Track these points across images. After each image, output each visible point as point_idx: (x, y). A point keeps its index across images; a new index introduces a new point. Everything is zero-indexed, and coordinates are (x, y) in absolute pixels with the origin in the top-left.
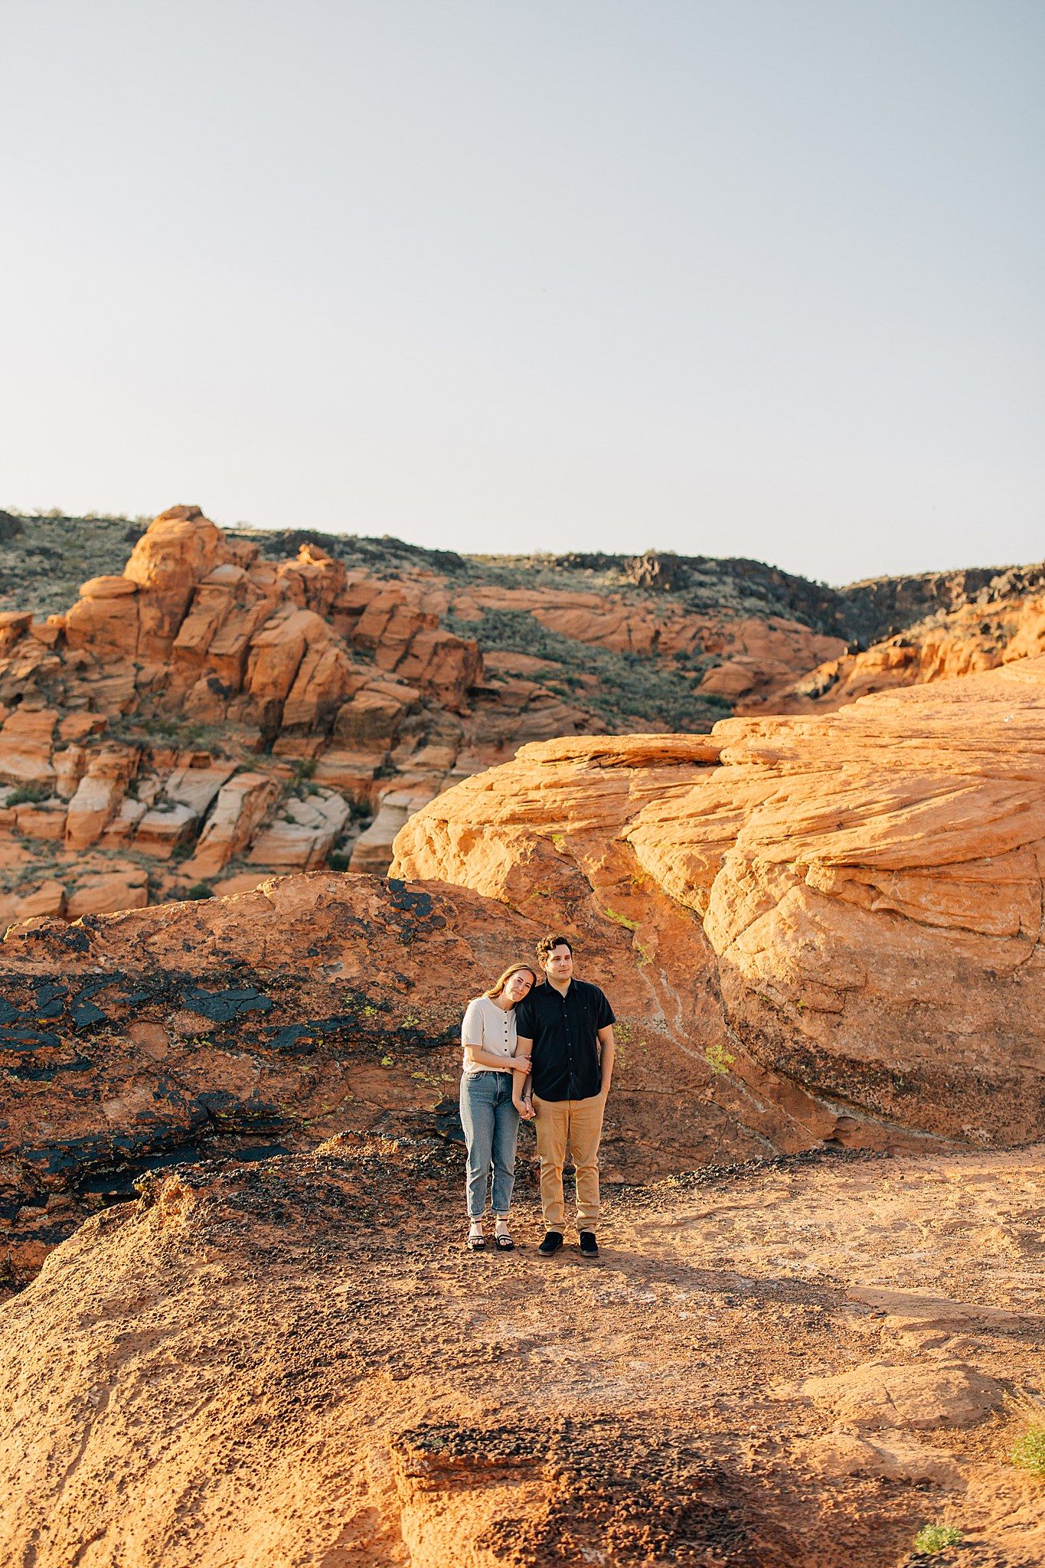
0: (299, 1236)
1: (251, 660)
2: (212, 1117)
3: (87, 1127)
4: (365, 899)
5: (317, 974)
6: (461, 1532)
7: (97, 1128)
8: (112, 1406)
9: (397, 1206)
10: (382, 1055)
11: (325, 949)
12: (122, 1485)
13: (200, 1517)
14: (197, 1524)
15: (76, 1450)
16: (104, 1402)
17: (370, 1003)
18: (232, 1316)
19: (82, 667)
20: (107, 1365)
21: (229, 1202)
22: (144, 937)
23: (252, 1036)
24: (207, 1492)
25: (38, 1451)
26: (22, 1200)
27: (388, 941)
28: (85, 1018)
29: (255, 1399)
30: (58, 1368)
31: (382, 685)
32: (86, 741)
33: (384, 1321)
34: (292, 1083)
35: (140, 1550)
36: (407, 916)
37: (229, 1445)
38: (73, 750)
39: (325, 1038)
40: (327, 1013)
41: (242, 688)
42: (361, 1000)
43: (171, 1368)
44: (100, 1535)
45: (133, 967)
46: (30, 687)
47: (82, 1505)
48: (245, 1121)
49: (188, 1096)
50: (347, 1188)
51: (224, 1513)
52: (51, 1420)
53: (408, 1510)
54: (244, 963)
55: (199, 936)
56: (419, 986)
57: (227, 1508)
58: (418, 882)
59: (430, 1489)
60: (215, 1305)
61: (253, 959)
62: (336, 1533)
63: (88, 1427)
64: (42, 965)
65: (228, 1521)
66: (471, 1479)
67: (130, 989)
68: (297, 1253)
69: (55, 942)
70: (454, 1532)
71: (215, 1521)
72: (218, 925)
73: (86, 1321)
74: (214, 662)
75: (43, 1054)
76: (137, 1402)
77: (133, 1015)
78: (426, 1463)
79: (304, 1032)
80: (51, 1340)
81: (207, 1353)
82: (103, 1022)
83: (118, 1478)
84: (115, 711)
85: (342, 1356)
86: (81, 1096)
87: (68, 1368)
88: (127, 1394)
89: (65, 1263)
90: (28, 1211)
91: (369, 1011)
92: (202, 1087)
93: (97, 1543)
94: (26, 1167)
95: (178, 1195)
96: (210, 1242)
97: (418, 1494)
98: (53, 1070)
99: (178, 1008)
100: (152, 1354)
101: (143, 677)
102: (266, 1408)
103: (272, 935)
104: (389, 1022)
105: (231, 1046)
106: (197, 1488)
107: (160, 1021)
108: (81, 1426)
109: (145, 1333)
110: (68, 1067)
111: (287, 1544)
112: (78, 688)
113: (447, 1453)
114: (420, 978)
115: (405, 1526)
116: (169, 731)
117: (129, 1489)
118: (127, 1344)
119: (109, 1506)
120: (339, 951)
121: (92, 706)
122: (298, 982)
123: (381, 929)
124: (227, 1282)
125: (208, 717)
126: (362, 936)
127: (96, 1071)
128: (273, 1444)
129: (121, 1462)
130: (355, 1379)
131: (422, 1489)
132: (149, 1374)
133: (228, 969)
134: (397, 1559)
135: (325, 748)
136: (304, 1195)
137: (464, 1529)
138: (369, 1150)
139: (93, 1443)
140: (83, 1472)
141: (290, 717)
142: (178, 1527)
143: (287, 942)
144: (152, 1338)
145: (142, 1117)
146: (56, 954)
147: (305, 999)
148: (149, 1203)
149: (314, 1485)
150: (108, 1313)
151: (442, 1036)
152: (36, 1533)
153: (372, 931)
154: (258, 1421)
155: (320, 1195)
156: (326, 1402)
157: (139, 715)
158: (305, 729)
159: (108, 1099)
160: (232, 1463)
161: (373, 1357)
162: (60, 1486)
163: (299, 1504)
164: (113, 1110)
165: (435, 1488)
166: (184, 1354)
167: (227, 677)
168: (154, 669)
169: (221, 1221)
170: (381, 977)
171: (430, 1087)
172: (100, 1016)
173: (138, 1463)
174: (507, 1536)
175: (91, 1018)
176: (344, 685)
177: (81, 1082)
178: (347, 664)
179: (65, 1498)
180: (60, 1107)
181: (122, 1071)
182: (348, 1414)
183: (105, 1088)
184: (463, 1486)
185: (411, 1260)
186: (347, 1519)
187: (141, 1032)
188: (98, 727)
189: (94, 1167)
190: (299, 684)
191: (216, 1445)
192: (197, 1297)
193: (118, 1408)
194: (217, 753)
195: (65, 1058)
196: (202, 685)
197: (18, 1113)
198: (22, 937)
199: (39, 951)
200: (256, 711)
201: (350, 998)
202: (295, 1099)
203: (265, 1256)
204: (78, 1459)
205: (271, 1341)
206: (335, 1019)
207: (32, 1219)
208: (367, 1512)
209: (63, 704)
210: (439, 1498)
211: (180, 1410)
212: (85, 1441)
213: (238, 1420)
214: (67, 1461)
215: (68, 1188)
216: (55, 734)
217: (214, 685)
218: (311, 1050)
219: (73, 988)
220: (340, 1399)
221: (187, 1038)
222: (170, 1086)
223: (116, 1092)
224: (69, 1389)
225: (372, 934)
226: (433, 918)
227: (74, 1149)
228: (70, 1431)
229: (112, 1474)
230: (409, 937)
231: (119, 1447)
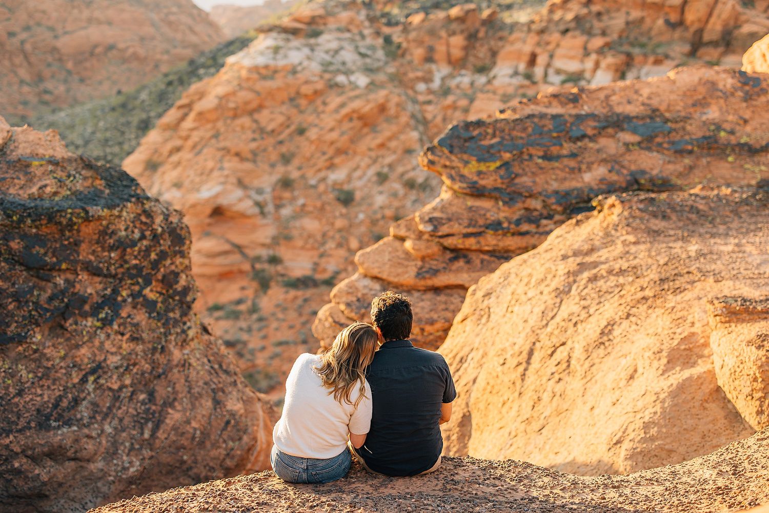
0: (673, 226)
1: (687, 9)
2: (637, 182)
3: (575, 184)
4: (725, 80)
5: (696, 116)
6: (739, 339)
7: (579, 185)
8: (573, 292)
9: (727, 216)
10: (729, 155)
11: (702, 103)
12: (575, 324)
13: (611, 337)
14: (609, 340)
15: (555, 310)
16: (570, 291)
17: (725, 130)
18: (635, 258)
19: (599, 14)
20: (573, 275)
21: (639, 209)
22: (607, 97)
23: (660, 145)
24: (615, 327)
25: (538, 310)
26: (542, 216)
27: (736, 101)
28: (575, 133)
29: (642, 289)
30: (549, 277)
31: (758, 20)
32: (600, 52)
33: (714, 261)
34: (679, 168)
35: (582, 350)
36: (747, 88)
37: (628, 308)
38: (594, 57)
39: (699, 147)
40: (700, 134)
41: (681, 23)
42: (719, 128)
43: (603, 277)
44: (563, 344)
45: (600, 111)
46: (573, 25)
47: (556, 332)
48: (654, 185)
49: (625, 172)
50: (701, 207)
51: (623, 335)
52: (545, 297)
53: (714, 333)
54: (657, 110)
55: (635, 97)
56: (751, 122)
57: (624, 333)
58: (755, 72)
59: (726, 322)
60: (628, 252)
61: (663, 108)
62: (676, 342)
63: (561, 301)
64: (556, 109)
65: (625, 339)
66: (747, 318)
67: (599, 121)
68: (672, 232)
69: (563, 99)
70: (736, 339)
71: (618, 339)
72: (646, 92)
73: (565, 257)
74: (667, 9)
75: (555, 150)
76: (586, 291)
77: (600, 133)
78: (724, 310)
79: (687, 143)
80: (547, 265)
81: (621, 272)
82: (584, 136)
83: (574, 321)
84: (615, 36)
85: (688, 273)
86: (572, 170)
87: (554, 276)
88: (581, 288)
89: (558, 237)
90: (544, 222)
91: (723, 134)
92: (633, 168)
93: (562, 348)
94: (544, 201)
95: (613, 206)
96: (628, 225)
97: (719, 325)
98: (558, 157)
99: (622, 130)
100: (595, 271)
101: (631, 18)
102: (648, 293)
103: (673, 97)
104: (733, 140)
105: (649, 149)
106: (611, 324)
107: (613, 136)
108: (558, 300)
109: (592, 263)
110: (566, 156)
111: (651, 346)
112: (597, 25)
113: (737, 306)
114: (752, 118)
115: (712, 340)
116: (643, 46)
117: (579, 326)
118: (582, 267)
119: (569, 332)
120: (708, 105)
121: (604, 33)
122: (686, 119)
123: (733, 94)
124: (635, 243)
125: (664, 38)
126: (721, 98)
127: (579, 159)
128: (650, 307)
129: (576, 315)
130: (694, 282)
131: (722, 322)
132: (593, 279)
133: (649, 112)
134: (707, 355)
135: (725, 53)
136: (678, 208)
137: (742, 337)
138: (716, 192)
139: (563, 307)
140: (558, 319)
141: (707, 37)
142: (600, 341)
143: (681, 100)
144: (595, 265)
145: (602, 181)
146: (563, 104)
147: (688, 128)
148: (600, 212)
149: (668, 323)
150: (576, 254)
151: (762, 147)
152: (534, 344)
153: (727, 95)
154: (643, 298)
155: (687, 209)
156: (677, 291)
157: (627, 37)
158: (714, 44)
159: (585, 172)
160: (628, 316)
161: (704, 274)
162: (547, 324)
163: (660, 330)
164: (588, 177)
165: (729, 322)
166: (610, 272)
167: (674, 17)
168: (636, 14)
169: (634, 217)
170: (730, 118)
171: (753, 172)
172: (582, 133)
173: (584, 315)
174: (763, 341)
175: (578, 134)
176: (737, 19)
177: (572, 163)
178: (739, 8)
179: (549, 329)
180: (561, 175)
181: (593, 159)
182: (688, 295)
183: (584, 167)
184: (743, 321)
185: (732, 238)
186: (682, 336)
187: (603, 142)
188: (608, 45)
189: (577, 203)
190: (712, 20)
191: (622, 307)
192: (619, 248)
193: (576, 293)
194: (667, 57)
195: (565, 152)
196: (660, 22)
197: (542, 176)
198: (547, 97)
199: (555, 102)
200: (689, 35)
201: (712, 127)
202: (680, 175)
203: (656, 233)
204: (556, 314)
205: (654, 267)
206: (704, 137)
207: (546, 226)
208: (693, 334)
209: (589, 33)
210: (730, 326)
211: (606, 295)
212: (559, 307)
213: (633, 297)
214: (551, 315)
215: (563, 212)
216: (585, 48)
217: (667, 22)
218: (691, 152)
219: (570, 120)
220: (685, 290)
221: (627, 145)
222: (617, 167)
223: (589, 168)
224: (553, 285)
225: (727, 97)
226: (762, 90)
227: (567, 194)
228: (553, 302)
229: (571, 320)
230: (748, 98)
231: (576, 309)
